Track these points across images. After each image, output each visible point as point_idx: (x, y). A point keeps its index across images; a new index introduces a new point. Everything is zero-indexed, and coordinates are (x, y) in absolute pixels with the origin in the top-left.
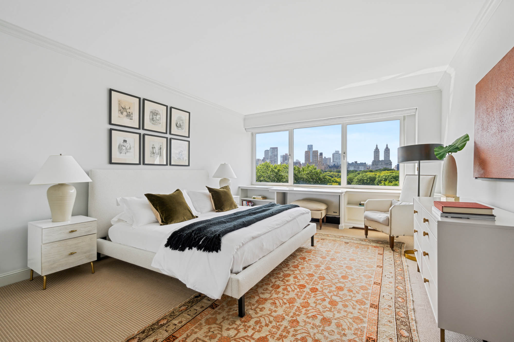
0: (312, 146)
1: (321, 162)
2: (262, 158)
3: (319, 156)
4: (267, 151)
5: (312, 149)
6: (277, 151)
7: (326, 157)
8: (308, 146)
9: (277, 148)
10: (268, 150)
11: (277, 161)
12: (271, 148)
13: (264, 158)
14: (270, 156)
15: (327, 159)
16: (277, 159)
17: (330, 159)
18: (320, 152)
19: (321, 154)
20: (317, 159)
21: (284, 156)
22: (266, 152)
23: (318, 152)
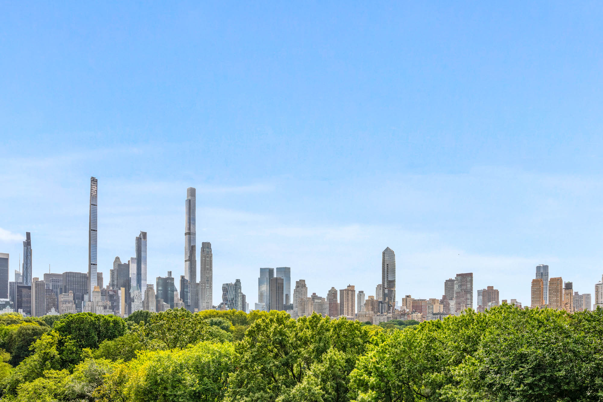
0: (546, 268)
1: (569, 305)
2: (440, 298)
3: (563, 291)
4: (451, 281)
5: (547, 274)
6: (471, 281)
7: (580, 293)
8: (538, 268)
9: (471, 275)
10: (453, 281)
11: (472, 302)
12: (457, 275)
13: (444, 297)
14: (457, 293)
15: (581, 297)
16: (471, 299)
17: (588, 296)
18: (567, 282)
19: (569, 286)
20: (559, 299)
21: (484, 291)
22: (449, 284)
23: (561, 281)
